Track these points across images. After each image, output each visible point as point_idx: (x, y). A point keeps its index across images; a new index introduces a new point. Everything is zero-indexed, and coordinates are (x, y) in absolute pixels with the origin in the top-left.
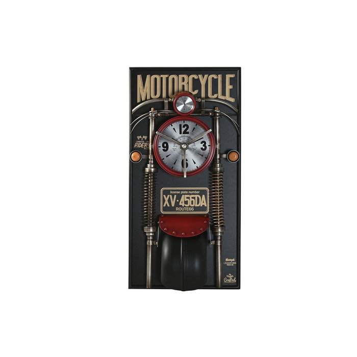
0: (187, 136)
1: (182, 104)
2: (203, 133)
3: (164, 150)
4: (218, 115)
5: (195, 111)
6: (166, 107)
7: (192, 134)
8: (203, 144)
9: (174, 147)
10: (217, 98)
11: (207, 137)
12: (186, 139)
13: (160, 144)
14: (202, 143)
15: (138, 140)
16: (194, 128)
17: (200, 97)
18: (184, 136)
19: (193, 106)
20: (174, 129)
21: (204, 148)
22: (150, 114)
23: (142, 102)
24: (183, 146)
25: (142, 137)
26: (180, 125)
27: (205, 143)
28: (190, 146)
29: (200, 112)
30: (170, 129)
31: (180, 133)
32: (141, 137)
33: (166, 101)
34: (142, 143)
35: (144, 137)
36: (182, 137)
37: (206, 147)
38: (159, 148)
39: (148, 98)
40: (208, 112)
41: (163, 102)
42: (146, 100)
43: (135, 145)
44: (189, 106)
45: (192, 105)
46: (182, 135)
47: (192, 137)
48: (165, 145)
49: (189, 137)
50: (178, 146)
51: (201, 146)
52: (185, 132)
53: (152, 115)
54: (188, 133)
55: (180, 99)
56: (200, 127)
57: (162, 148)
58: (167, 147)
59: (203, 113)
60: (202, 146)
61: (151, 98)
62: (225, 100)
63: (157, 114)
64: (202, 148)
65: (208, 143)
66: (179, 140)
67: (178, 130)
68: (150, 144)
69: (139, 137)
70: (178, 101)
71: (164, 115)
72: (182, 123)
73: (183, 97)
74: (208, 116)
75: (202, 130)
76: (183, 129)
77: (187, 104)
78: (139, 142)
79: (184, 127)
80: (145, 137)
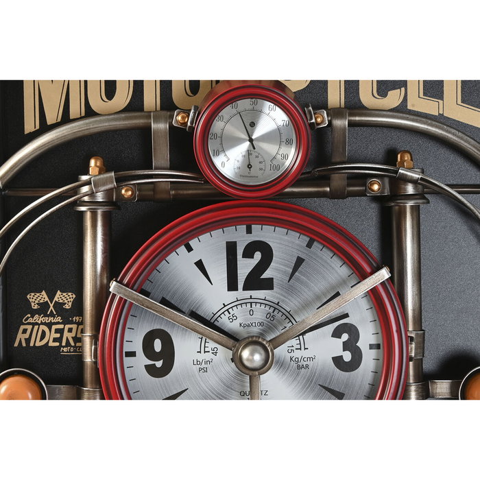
0: (265, 302)
1: (236, 142)
2: (343, 283)
3: (151, 370)
4: (410, 189)
5: (303, 175)
6: (162, 153)
7: (290, 290)
8: (345, 337)
9: (202, 357)
10: (402, 109)
11: (365, 305)
12: (260, 313)
13: (134, 340)
14: (337, 334)
15: (34, 312)
16: (299, 261)
17: (324, 106)
18: (251, 302)
19: (292, 152)
20: (200, 264)
21: (347, 356)
22: (85, 189)
23: (44, 128)
24: (246, 354)
25: (51, 297)
26: (231, 248)
27: (353, 331)
28: (281, 351)
29: (324, 179)
30: (180, 264)
31: (232, 286)
32: (44, 296)
33: (159, 127)
34: (49, 325)
35: (59, 296)
36: (239, 303)
37: (357, 356)
38: (128, 361)
39: (76, 109)
40: (363, 179)
41: (147, 130)
42: (66, 119)
43: (21, 337)
44: (271, 149)
45: (289, 142)
46: (241, 293)
47: (290, 305)
48: (158, 345)
49: (276, 307)
50: (224, 354)
51: (335, 347)
52: (256, 281)
53: (92, 194)
54: (268, 284)
55: (227, 112)
56: (326, 254)
57: (142, 360)
58: (168, 354)
59: (338, 180)
60: (339, 351)
61: (90, 113)
62: (440, 120)
63: (118, 189)
64: (338, 361)
65: (368, 335)
66: (224, 321)
67: (219, 272)
68: (88, 333)
69: (36, 298)
70: (217, 126)
71: (148, 197)
72: (241, 237)
73: (244, 104)
74: (362, 194)
75: (338, 270)
76: (245, 267)
77: (267, 137)
78: (38, 318)
79: (248, 253)
80: (66, 298)
